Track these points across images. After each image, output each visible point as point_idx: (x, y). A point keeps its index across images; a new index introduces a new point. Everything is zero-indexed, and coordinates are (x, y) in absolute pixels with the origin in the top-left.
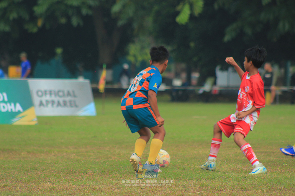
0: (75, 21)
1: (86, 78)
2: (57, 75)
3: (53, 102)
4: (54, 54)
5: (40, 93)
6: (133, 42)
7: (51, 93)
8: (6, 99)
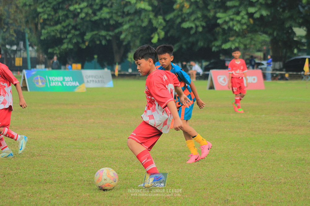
0: (104, 42)
1: (108, 69)
2: (95, 68)
3: (93, 81)
4: (93, 58)
5: (87, 77)
6: (130, 52)
7: (92, 76)
8: (72, 80)
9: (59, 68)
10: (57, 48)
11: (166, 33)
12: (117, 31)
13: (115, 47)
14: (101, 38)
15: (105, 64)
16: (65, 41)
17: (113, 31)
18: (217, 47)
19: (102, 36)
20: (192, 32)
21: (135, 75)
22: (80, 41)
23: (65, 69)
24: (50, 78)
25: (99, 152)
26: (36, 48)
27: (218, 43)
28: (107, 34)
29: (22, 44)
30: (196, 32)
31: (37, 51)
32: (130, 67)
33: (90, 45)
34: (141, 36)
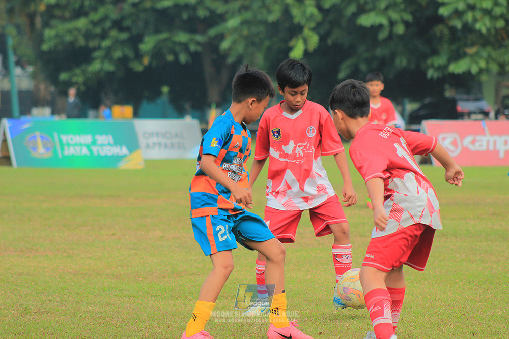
0: (183, 58)
1: (194, 117)
2: (164, 116)
3: (160, 144)
4: (159, 93)
5: (146, 135)
7: (158, 134)
8: (112, 141)
9: (82, 115)
10: (78, 71)
11: (323, 39)
12: (212, 32)
13: (208, 69)
14: (178, 49)
16: (97, 54)
17: (203, 32)
18: (439, 68)
19: (180, 44)
20: (382, 35)
22: (130, 53)
23: (97, 117)
24: (64, 138)
25: (174, 305)
26: (30, 69)
27: (439, 61)
28: (192, 40)
30: (391, 36)
31: (34, 76)
33: (154, 64)
34: (267, 43)
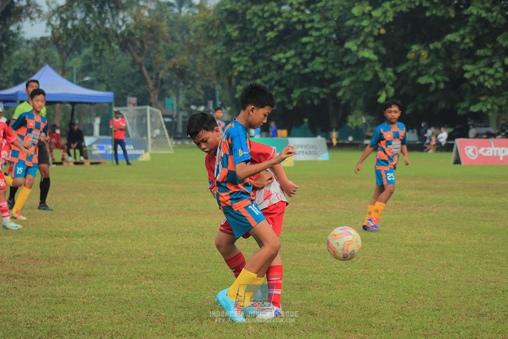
0: (316, 102)
1: (322, 136)
2: (305, 136)
3: (303, 152)
4: (303, 122)
6: (351, 114)
7: (302, 146)
11: (397, 91)
12: (333, 86)
13: (331, 108)
14: (313, 97)
15: (318, 130)
17: (327, 87)
18: (464, 109)
19: (314, 94)
20: (432, 89)
21: (357, 145)
22: (286, 100)
25: (312, 246)
26: (229, 109)
27: (464, 105)
28: (321, 91)
29: (211, 103)
30: (437, 89)
31: (231, 113)
32: (350, 134)
33: (299, 106)
34: (365, 94)
